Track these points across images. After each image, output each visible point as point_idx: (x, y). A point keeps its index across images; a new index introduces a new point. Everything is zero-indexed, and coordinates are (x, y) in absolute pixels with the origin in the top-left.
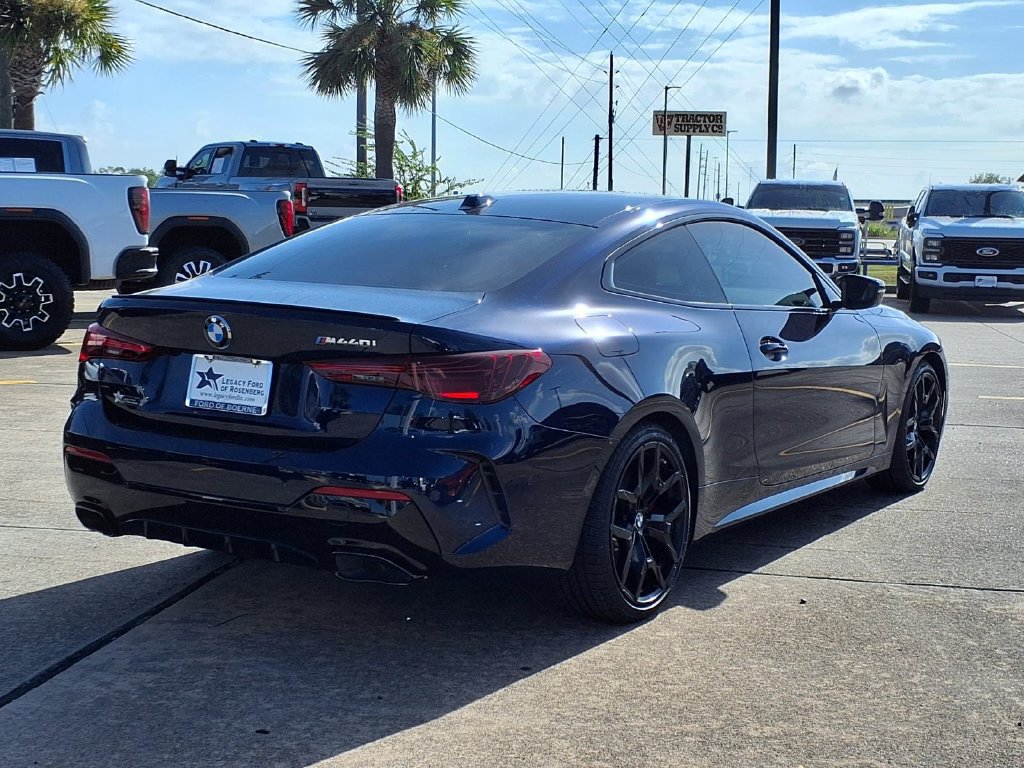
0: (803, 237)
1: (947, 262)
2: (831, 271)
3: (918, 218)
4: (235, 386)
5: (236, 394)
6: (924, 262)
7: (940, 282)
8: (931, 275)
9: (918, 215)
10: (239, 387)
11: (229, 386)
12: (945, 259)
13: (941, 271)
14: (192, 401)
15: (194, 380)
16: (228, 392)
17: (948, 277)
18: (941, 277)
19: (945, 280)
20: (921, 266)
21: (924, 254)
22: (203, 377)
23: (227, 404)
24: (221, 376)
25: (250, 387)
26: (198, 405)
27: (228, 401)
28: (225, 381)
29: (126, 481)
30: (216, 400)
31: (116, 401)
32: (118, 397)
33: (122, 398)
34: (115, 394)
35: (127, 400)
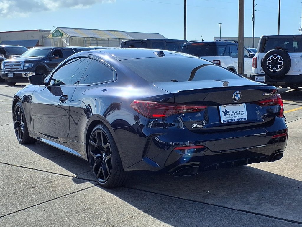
5: (237, 116)
10: (237, 113)
11: (234, 114)
14: (224, 121)
15: (222, 114)
16: (234, 116)
22: (224, 112)
23: (235, 119)
24: (230, 111)
25: (240, 113)
26: (226, 122)
27: (235, 118)
28: (232, 112)
29: (213, 152)
30: (231, 119)
31: (193, 127)
32: (194, 126)
33: (196, 126)
34: (192, 125)
35: (199, 126)
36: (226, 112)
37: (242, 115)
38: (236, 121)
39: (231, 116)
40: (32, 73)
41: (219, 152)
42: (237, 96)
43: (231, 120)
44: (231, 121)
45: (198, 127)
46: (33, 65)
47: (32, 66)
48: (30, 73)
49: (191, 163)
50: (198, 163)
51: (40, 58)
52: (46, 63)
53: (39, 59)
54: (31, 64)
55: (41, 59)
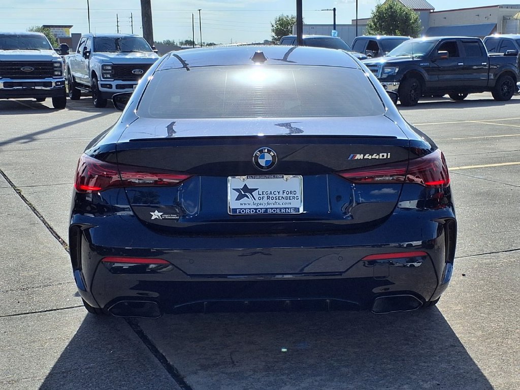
0: (32, 66)
1: (117, 78)
2: (52, 86)
3: (90, 54)
4: (271, 196)
5: (273, 201)
6: (103, 78)
7: (114, 89)
8: (108, 86)
9: (89, 52)
10: (274, 196)
11: (265, 196)
12: (115, 76)
13: (114, 83)
14: (234, 210)
15: (232, 194)
16: (265, 200)
17: (118, 87)
18: (114, 87)
19: (117, 88)
20: (101, 81)
21: (103, 74)
22: (240, 192)
23: (267, 209)
25: (285, 195)
26: (240, 212)
27: (268, 207)
28: (261, 193)
29: (188, 275)
30: (255, 207)
31: (153, 218)
32: (156, 215)
33: (161, 216)
34: (152, 213)
35: (167, 216)
36: (245, 191)
37: (288, 201)
38: (270, 211)
39: (257, 201)
40: (394, 83)
41: (225, 276)
42: (263, 157)
43: (255, 209)
44: (256, 212)
45: (165, 219)
46: (397, 69)
47: (396, 71)
48: (391, 84)
49: (137, 291)
50: (156, 295)
51: (413, 58)
52: (424, 67)
53: (411, 60)
54: (394, 68)
55: (415, 59)
